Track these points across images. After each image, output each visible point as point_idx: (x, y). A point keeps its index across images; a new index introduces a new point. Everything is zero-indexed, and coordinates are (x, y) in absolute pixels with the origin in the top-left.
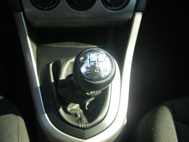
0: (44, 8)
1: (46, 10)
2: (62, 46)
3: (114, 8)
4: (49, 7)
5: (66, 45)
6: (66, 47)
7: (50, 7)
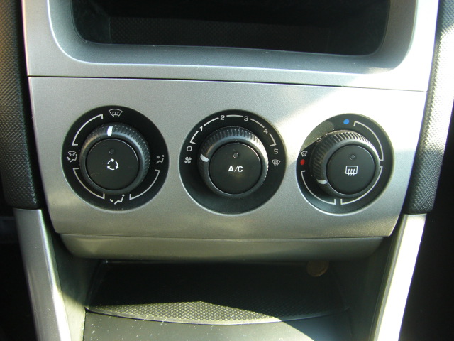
0: (112, 201)
1: (119, 207)
2: (166, 319)
3: (338, 202)
4: (127, 197)
5: (180, 315)
6: (180, 320)
7: (131, 199)
